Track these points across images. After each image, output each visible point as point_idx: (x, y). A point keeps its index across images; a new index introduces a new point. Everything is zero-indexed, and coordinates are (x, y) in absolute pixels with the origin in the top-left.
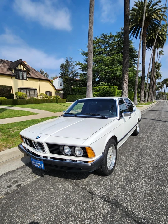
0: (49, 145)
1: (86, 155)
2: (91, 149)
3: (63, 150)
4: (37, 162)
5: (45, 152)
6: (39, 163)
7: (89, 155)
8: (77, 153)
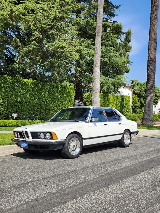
0: (32, 133)
1: (52, 138)
2: (55, 134)
3: (40, 135)
4: (24, 144)
5: (29, 138)
6: (25, 144)
7: (54, 138)
8: (47, 137)
